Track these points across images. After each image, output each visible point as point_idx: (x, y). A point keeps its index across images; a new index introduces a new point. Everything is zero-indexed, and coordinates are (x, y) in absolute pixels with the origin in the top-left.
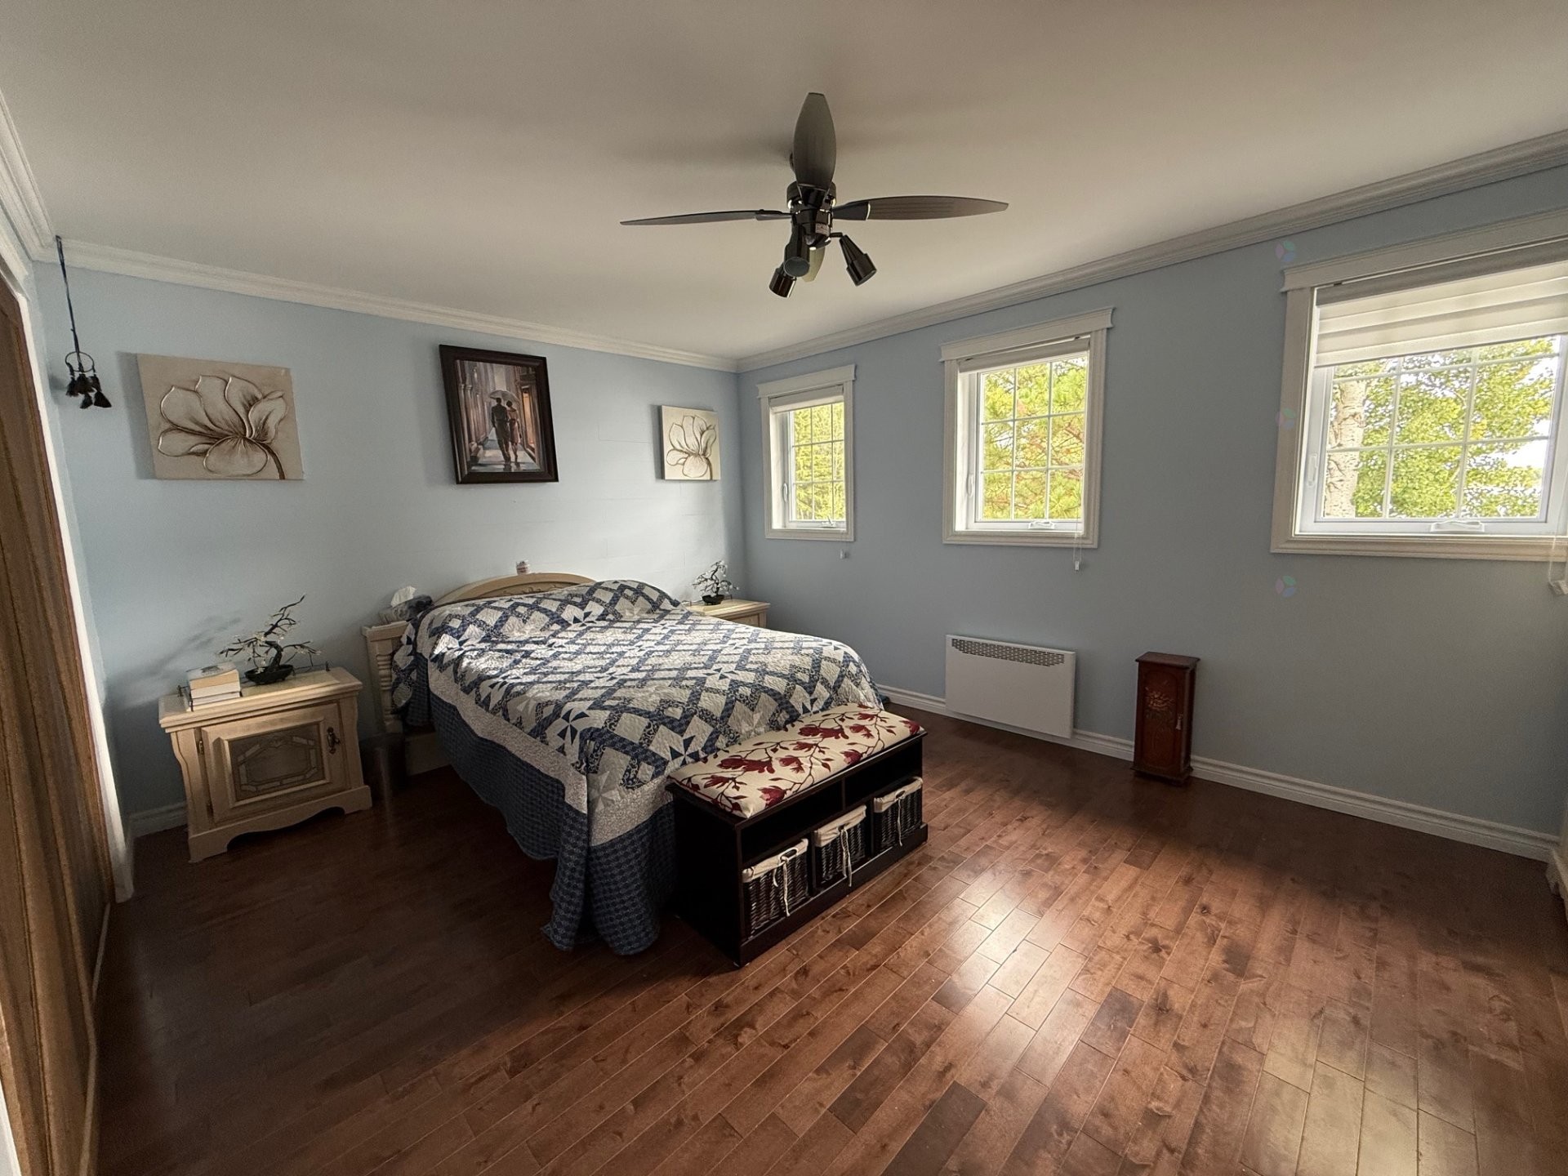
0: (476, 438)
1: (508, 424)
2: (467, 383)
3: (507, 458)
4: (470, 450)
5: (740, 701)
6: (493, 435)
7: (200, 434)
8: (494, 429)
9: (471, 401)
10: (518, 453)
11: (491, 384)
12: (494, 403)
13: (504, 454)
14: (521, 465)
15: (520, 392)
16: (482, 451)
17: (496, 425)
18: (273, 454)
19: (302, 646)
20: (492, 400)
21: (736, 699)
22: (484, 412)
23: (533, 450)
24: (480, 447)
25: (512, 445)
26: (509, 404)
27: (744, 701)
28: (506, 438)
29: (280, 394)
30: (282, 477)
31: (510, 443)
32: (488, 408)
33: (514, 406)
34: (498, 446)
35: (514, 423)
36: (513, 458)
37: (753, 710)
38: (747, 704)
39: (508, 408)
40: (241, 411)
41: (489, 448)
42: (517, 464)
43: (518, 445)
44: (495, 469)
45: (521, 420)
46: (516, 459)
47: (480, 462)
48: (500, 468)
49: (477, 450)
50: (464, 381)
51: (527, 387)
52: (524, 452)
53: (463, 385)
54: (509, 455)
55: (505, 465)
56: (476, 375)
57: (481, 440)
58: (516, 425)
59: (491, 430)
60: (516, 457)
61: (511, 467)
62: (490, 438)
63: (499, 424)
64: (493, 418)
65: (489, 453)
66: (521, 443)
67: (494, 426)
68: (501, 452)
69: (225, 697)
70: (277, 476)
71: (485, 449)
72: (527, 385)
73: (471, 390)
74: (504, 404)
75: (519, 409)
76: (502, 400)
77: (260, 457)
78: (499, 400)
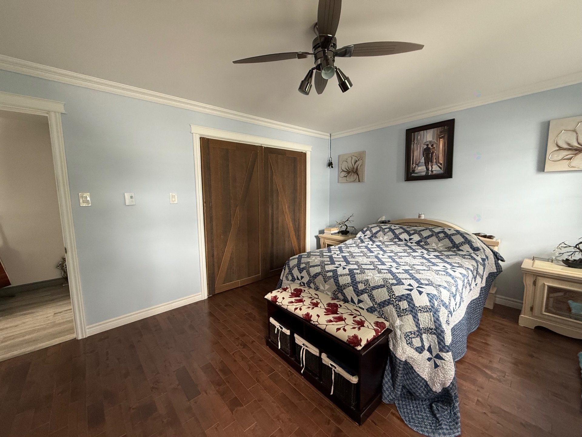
0: (415, 162)
1: (430, 155)
2: (415, 141)
3: (428, 169)
4: (412, 167)
5: (322, 276)
6: (423, 160)
7: (346, 172)
8: (423, 158)
9: (415, 148)
10: (433, 167)
11: (425, 138)
12: (425, 147)
13: (426, 168)
14: (434, 172)
15: (438, 139)
16: (416, 168)
17: (425, 156)
18: (358, 175)
19: (353, 227)
20: (425, 145)
21: (322, 274)
22: (420, 151)
23: (441, 164)
24: (417, 166)
25: (431, 163)
26: (432, 146)
27: (324, 277)
28: (428, 160)
29: (361, 159)
30: (359, 181)
31: (430, 163)
32: (422, 149)
33: (434, 146)
34: (424, 164)
35: (433, 154)
36: (430, 169)
37: (325, 282)
38: (324, 278)
39: (431, 147)
40: (353, 164)
41: (420, 166)
42: (432, 171)
43: (434, 163)
44: (422, 174)
45: (437, 152)
46: (432, 169)
47: (415, 172)
48: (424, 174)
49: (415, 167)
50: (414, 141)
51: (443, 135)
52: (436, 165)
53: (413, 143)
54: (429, 168)
55: (426, 172)
56: (419, 137)
57: (417, 163)
58: (434, 154)
59: (422, 158)
60: (432, 168)
61: (428, 173)
62: (421, 162)
63: (426, 156)
64: (424, 153)
65: (419, 168)
66: (435, 162)
67: (424, 156)
68: (425, 167)
69: (328, 234)
70: (358, 181)
71: (418, 166)
72: (442, 135)
73: (416, 144)
74: (430, 146)
75: (437, 147)
76: (429, 145)
77: (356, 176)
78: (428, 145)
